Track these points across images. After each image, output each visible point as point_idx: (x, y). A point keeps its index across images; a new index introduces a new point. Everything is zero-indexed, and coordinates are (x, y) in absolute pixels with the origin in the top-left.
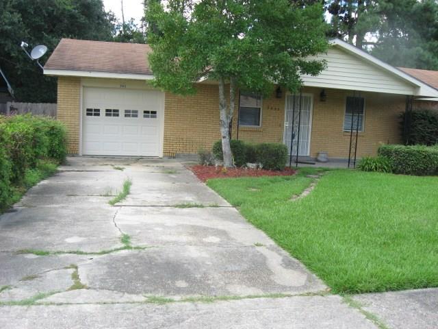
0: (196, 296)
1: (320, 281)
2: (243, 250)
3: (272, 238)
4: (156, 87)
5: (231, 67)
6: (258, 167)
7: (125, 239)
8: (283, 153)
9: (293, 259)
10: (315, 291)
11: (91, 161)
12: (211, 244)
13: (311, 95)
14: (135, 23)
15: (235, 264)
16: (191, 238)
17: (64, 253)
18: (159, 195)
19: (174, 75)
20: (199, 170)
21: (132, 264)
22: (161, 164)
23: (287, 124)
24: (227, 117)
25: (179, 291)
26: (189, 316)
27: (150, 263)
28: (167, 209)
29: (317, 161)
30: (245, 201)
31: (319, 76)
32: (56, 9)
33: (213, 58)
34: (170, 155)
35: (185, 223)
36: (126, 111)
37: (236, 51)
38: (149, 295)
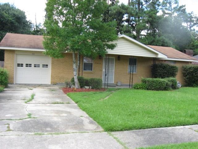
0: (54, 133)
1: (101, 128)
2: (75, 118)
3: (87, 114)
4: (46, 55)
5: (77, 47)
6: (90, 88)
7: (29, 115)
8: (100, 82)
9: (94, 121)
10: (98, 131)
11: (19, 86)
12: (63, 116)
13: (114, 58)
14: (41, 25)
15: (70, 123)
16: (56, 115)
17: (4, 120)
18: (46, 99)
19: (53, 50)
20: (65, 89)
21: (31, 123)
22: (49, 87)
23: (104, 70)
24: (76, 67)
25: (47, 131)
26: (49, 139)
27: (38, 123)
28: (49, 104)
29: (117, 85)
30: (80, 101)
31: (114, 50)
32: (4, 20)
33: (69, 43)
34: (54, 84)
35: (54, 109)
36: (35, 65)
37: (79, 40)
38: (36, 132)
